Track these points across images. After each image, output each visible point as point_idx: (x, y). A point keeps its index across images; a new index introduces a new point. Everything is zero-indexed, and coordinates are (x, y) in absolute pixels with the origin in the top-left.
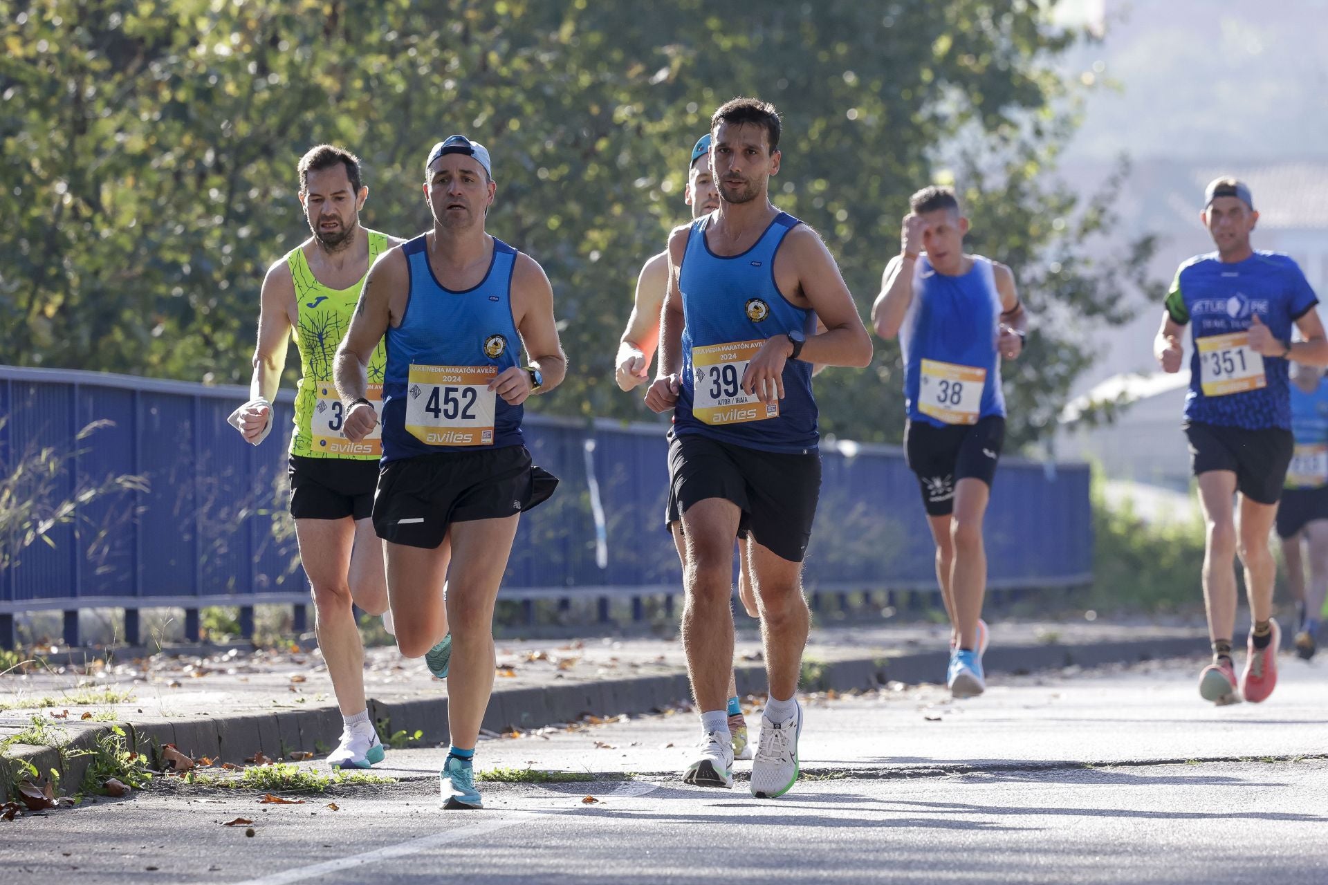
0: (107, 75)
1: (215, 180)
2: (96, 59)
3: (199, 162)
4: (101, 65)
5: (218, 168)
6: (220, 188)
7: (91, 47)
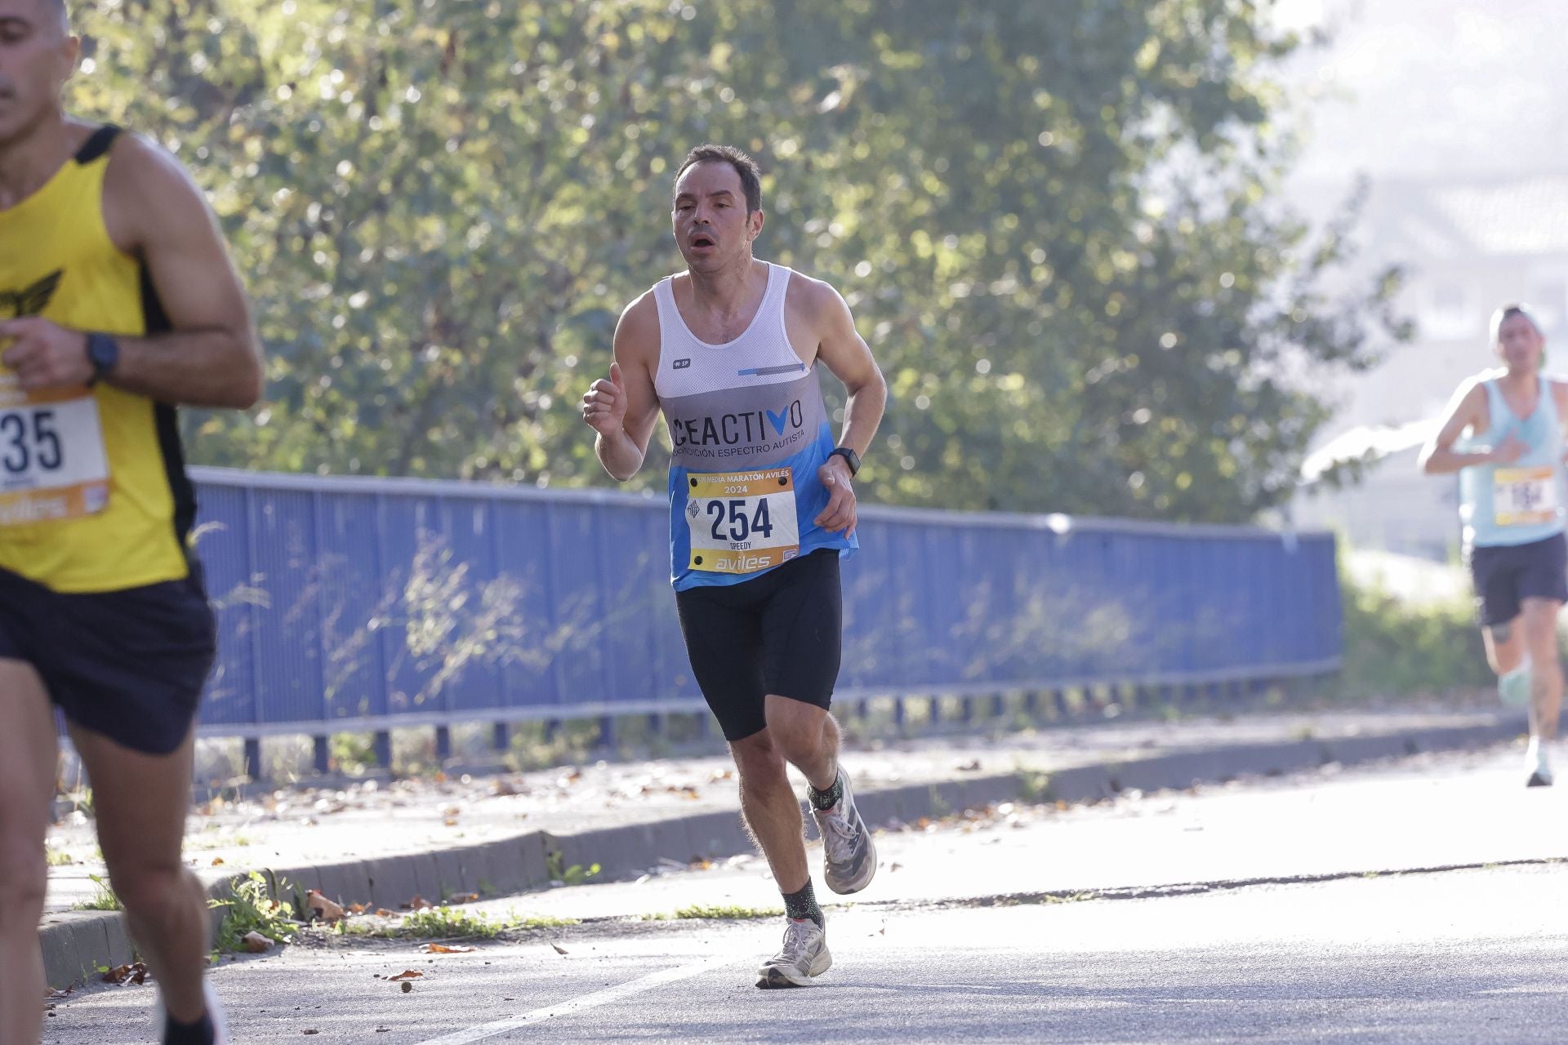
0: (193, 126)
1: (320, 240)
2: (180, 107)
3: (302, 222)
4: (185, 114)
5: (324, 227)
6: (325, 251)
7: (173, 94)
